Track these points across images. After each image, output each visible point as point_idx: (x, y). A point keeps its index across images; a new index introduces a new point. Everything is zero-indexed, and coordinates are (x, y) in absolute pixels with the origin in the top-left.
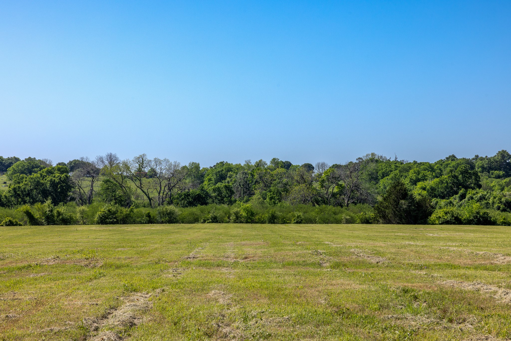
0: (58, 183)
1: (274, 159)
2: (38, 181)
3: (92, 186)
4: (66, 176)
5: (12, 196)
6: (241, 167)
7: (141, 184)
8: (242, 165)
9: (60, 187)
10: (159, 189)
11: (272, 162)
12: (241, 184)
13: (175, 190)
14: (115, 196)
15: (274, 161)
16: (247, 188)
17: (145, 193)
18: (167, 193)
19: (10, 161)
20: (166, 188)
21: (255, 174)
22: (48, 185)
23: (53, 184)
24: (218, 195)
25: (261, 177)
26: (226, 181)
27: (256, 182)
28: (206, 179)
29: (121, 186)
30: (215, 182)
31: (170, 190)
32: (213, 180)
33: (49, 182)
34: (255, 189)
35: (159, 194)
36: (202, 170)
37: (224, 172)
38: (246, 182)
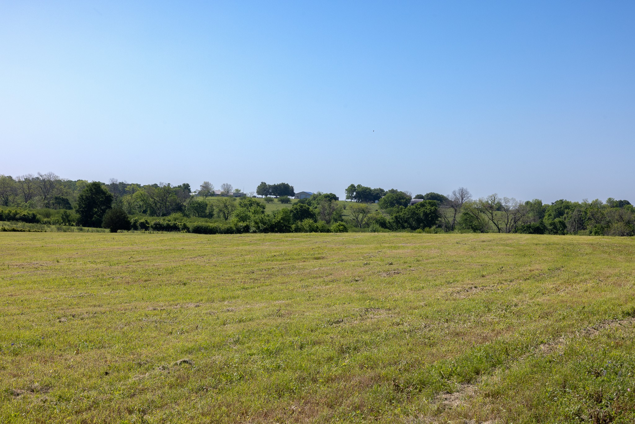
0: (430, 214)
1: (610, 199)
2: (414, 212)
3: (455, 217)
4: (435, 208)
5: (394, 222)
6: (579, 204)
7: (492, 217)
8: (580, 203)
9: (430, 217)
10: (507, 221)
11: (608, 202)
12: (576, 220)
13: (520, 223)
14: (472, 226)
15: (610, 200)
16: (580, 224)
17: (496, 224)
18: (513, 225)
19: (377, 192)
20: (513, 221)
21: (588, 212)
22: (422, 215)
23: (426, 214)
24: (554, 228)
25: (593, 215)
26: (563, 217)
27: (589, 218)
28: (546, 214)
29: (477, 218)
30: (554, 217)
31: (515, 223)
32: (553, 215)
33: (422, 213)
34: (588, 225)
35: (507, 225)
36: (544, 206)
37: (562, 209)
38: (580, 218)
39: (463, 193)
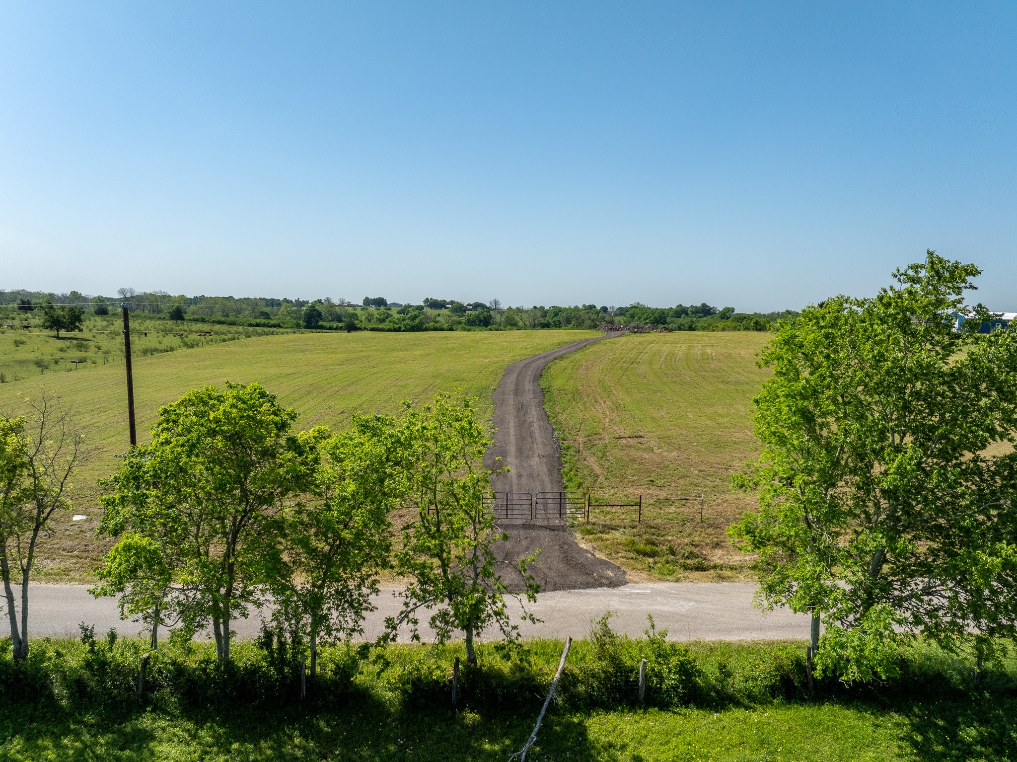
39: (496, 303)
